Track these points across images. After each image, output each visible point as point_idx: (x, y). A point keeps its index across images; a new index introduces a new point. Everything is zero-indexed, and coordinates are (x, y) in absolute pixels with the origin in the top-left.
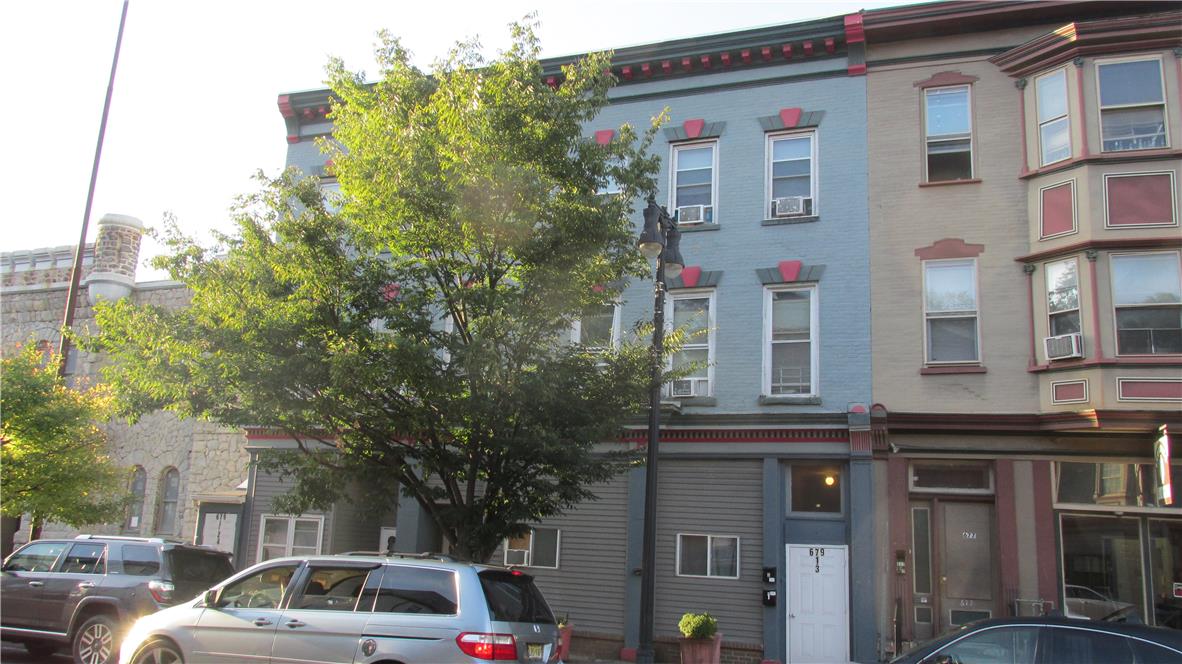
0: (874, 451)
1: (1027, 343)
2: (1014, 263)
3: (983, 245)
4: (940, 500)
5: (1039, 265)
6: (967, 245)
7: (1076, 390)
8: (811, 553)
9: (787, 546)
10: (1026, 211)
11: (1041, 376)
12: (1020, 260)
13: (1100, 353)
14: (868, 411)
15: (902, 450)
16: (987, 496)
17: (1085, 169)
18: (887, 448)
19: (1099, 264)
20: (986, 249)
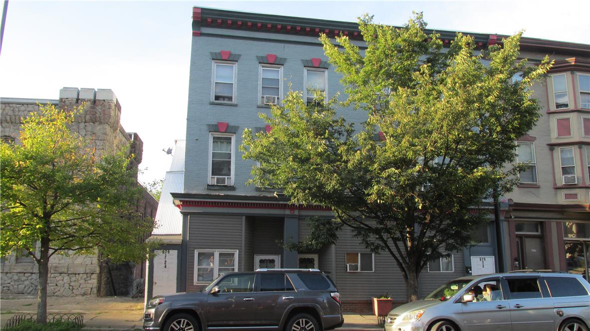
0: (505, 218)
1: (551, 176)
2: (546, 146)
3: (535, 138)
4: (525, 237)
5: (556, 148)
6: (531, 137)
7: (575, 196)
8: (481, 260)
9: (471, 257)
10: (549, 126)
11: (558, 190)
12: (549, 145)
13: (584, 182)
14: (507, 201)
15: (515, 217)
16: (537, 235)
17: (575, 114)
18: (509, 217)
19: (582, 150)
20: (537, 139)
